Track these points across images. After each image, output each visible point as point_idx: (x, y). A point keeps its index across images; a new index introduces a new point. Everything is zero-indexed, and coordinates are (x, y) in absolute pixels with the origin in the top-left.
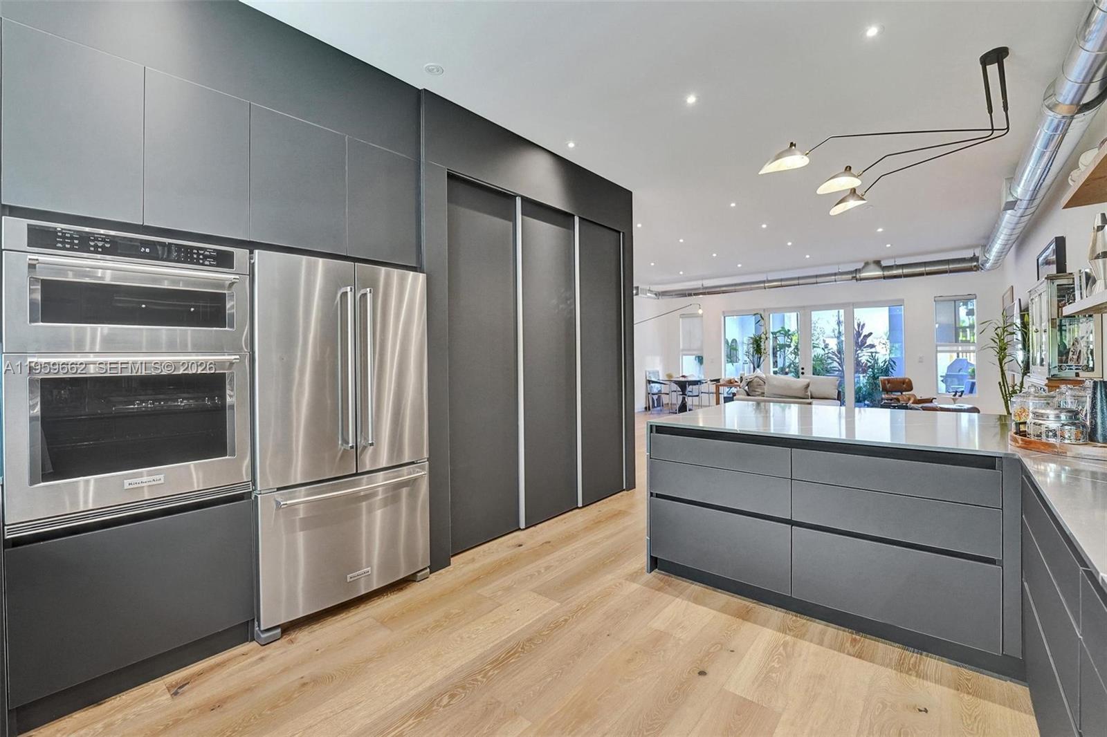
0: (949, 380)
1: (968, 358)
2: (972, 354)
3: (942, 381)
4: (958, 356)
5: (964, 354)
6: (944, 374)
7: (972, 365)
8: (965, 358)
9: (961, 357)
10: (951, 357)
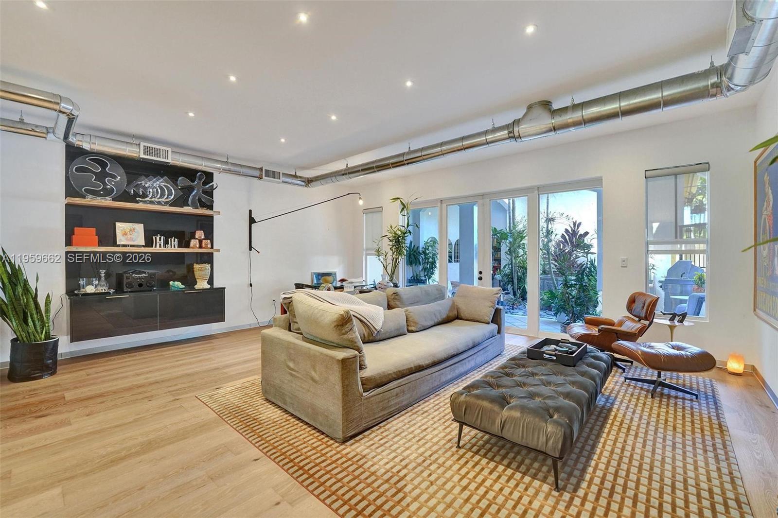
0: (670, 286)
1: (692, 259)
2: (702, 256)
3: (661, 287)
4: (681, 258)
5: (688, 256)
6: (663, 279)
7: (697, 269)
8: (688, 260)
9: (684, 259)
10: (673, 258)
